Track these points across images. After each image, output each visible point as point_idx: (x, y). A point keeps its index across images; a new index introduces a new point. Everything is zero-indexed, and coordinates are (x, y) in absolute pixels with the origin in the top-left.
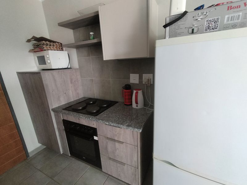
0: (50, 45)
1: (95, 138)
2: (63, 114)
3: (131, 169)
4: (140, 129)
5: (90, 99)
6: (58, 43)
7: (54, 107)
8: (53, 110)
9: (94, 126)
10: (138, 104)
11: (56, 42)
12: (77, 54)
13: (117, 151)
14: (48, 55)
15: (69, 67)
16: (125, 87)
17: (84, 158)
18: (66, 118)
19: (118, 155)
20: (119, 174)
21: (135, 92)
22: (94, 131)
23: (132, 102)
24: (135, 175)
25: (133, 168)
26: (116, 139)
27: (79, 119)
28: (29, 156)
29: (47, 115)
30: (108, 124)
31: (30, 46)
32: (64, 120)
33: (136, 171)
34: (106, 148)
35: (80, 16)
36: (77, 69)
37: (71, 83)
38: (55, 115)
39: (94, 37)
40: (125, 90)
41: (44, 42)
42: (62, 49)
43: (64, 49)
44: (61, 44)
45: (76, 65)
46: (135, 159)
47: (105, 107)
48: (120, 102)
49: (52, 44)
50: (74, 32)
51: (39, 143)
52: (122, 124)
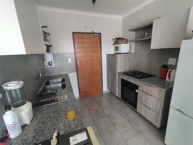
0: (122, 41)
1: (137, 91)
2: (122, 76)
3: (155, 113)
4: (165, 89)
5: (137, 72)
6: (126, 39)
7: (118, 72)
8: (118, 73)
9: (137, 84)
10: (170, 78)
11: (125, 39)
12: (135, 45)
13: (148, 101)
14: (121, 46)
15: (129, 52)
16: (163, 66)
17: (128, 101)
18: (123, 78)
19: (148, 103)
20: (147, 115)
21: (170, 70)
22: (137, 87)
23: (166, 77)
24: (157, 118)
25: (156, 113)
26: (149, 93)
27: (130, 79)
28: (103, 93)
29: (115, 75)
30: (145, 83)
31: (113, 42)
32: (122, 79)
33: (157, 115)
34: (142, 97)
35: (141, 25)
36: (133, 53)
37: (129, 61)
38: (118, 76)
39: (147, 36)
40: (162, 69)
41: (120, 40)
42: (127, 42)
43: (128, 42)
44: (127, 40)
45: (133, 51)
46: (159, 107)
47: (146, 76)
48: (157, 76)
49: (123, 40)
50: (136, 33)
51: (107, 89)
52: (154, 85)
